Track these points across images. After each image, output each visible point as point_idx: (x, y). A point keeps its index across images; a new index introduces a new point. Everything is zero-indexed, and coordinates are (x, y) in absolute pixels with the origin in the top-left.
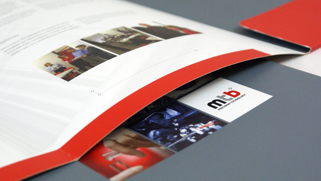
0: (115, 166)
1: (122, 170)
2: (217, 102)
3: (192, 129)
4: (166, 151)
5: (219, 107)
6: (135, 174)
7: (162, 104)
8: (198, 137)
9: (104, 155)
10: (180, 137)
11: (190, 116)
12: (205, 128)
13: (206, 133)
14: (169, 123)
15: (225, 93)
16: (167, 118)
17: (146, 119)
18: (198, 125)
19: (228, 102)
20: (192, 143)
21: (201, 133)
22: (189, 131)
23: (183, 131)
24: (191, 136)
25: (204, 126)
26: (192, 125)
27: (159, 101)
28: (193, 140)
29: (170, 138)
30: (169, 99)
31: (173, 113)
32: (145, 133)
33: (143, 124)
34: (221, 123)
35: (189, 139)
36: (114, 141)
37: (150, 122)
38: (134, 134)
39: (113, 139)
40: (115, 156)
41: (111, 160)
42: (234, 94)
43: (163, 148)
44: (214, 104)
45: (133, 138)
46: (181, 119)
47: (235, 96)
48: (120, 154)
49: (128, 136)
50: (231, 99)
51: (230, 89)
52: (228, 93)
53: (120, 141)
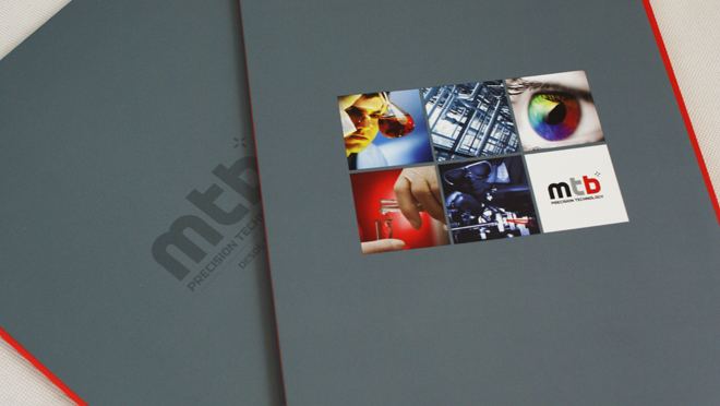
0: (381, 225)
1: (381, 238)
2: (563, 188)
3: (498, 216)
4: (445, 234)
5: (557, 199)
6: (390, 250)
7: (505, 150)
8: (494, 233)
9: (383, 202)
10: (476, 222)
11: (515, 192)
12: (512, 224)
13: (508, 230)
14: (485, 190)
15: (585, 178)
16: (490, 180)
17: (467, 167)
18: (509, 214)
19: (574, 196)
20: (480, 239)
21: (501, 229)
22: (493, 218)
23: (488, 213)
24: (488, 228)
25: (513, 221)
26: (503, 210)
27: (505, 143)
28: (483, 236)
29: (465, 217)
30: (519, 147)
31: (503, 174)
32: (448, 191)
33: (460, 173)
34: (534, 226)
35: (481, 230)
36: (410, 183)
37: (467, 176)
38: (436, 184)
39: (411, 180)
40: (392, 211)
41: (384, 213)
42: (593, 186)
43: (445, 227)
44: (558, 189)
45: (431, 191)
46: (502, 191)
47: (590, 191)
48: (398, 211)
49: (429, 185)
50: (582, 193)
51: (597, 174)
52: (587, 181)
53: (414, 188)
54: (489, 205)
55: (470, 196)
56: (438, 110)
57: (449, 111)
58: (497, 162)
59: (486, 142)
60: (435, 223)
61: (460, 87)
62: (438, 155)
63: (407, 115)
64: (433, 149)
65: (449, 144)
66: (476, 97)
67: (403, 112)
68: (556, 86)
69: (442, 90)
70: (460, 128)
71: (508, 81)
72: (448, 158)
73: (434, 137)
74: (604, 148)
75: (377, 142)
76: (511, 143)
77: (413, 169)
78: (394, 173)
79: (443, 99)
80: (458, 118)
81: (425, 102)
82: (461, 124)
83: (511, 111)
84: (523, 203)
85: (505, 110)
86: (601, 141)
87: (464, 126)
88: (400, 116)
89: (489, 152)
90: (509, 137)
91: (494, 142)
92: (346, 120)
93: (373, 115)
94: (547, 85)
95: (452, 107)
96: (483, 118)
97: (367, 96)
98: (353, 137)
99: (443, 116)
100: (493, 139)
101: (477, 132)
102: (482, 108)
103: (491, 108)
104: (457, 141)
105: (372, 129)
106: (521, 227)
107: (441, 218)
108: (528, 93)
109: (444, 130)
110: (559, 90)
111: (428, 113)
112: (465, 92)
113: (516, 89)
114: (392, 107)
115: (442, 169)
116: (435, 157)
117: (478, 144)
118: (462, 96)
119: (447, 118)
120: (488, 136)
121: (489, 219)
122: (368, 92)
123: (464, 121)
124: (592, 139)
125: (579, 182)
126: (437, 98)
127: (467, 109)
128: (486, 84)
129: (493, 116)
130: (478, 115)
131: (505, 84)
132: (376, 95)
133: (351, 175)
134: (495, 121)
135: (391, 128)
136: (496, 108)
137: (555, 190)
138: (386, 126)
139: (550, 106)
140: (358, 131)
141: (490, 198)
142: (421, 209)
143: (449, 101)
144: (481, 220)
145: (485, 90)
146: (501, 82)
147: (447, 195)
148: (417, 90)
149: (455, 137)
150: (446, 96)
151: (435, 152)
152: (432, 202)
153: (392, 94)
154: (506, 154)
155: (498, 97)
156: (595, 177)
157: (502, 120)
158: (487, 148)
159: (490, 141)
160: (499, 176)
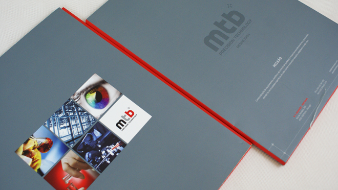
0: (70, 188)
2: (121, 122)
3: (108, 150)
4: (95, 172)
5: (122, 128)
7: (91, 124)
8: (111, 158)
9: (64, 179)
10: (102, 159)
11: (107, 137)
12: (115, 150)
13: (115, 153)
14: (96, 145)
15: (126, 112)
16: (95, 139)
17: (83, 141)
18: (111, 146)
19: (127, 122)
20: (108, 164)
21: (113, 154)
22: (106, 152)
23: (103, 152)
24: (107, 158)
25: (114, 148)
26: (108, 147)
27: (89, 121)
28: (109, 162)
29: (97, 160)
30: (95, 119)
31: (97, 134)
32: (83, 155)
33: (82, 145)
34: (123, 144)
35: (106, 160)
36: (68, 164)
37: (85, 144)
38: (77, 156)
39: (67, 162)
40: (70, 179)
41: (67, 183)
42: (131, 113)
43: (93, 170)
44: (120, 124)
45: (77, 160)
46: (102, 140)
47: (131, 116)
48: (72, 177)
49: (75, 159)
50: (129, 119)
51: (129, 108)
52: (127, 113)
53: (71, 164)
55: (93, 151)
56: (56, 128)
57: (60, 125)
58: (92, 131)
59: (82, 126)
60: (88, 171)
61: (56, 113)
62: (69, 145)
63: (46, 138)
64: (66, 144)
65: (70, 138)
66: (66, 112)
67: (44, 138)
68: (90, 86)
69: (51, 119)
70: (69, 128)
71: (72, 97)
72: (74, 143)
73: (62, 139)
74: (124, 97)
75: (43, 158)
76: (91, 120)
77: (65, 157)
78: (59, 165)
79: (54, 122)
80: (65, 125)
81: (48, 128)
82: (68, 127)
83: (82, 108)
84: (112, 139)
85: (79, 109)
86: (121, 95)
88: (44, 141)
89: (86, 129)
90: (88, 118)
91: (85, 124)
92: (25, 158)
93: (34, 148)
94: (87, 88)
95: (60, 123)
96: (74, 118)
97: (26, 143)
98: (33, 163)
99: (59, 128)
100: (84, 123)
101: (76, 125)
102: (71, 114)
103: (74, 112)
104: (72, 134)
105: (38, 154)
106: (119, 148)
107: (89, 167)
108: (82, 96)
109: (63, 133)
110: (92, 87)
111: (53, 131)
112: (60, 113)
113: (77, 98)
114: (38, 140)
115: (75, 149)
116: (69, 147)
117: (80, 129)
118: (60, 116)
119: (61, 128)
120: (81, 124)
121: (106, 154)
122: (25, 141)
123: (68, 125)
124: (117, 96)
125: (125, 116)
126: (52, 123)
127: (66, 119)
128: (65, 104)
129: (77, 114)
130: (71, 118)
131: (72, 99)
132: (29, 140)
133: (44, 178)
134: (79, 116)
135: (44, 148)
136: (76, 111)
137: (119, 125)
138: (42, 149)
139: (94, 95)
140: (33, 159)
141: (100, 146)
142: (79, 170)
143: (57, 121)
144: (103, 157)
145: (66, 107)
146: (70, 99)
147: (84, 157)
148: (42, 126)
149: (70, 133)
150: (54, 120)
151: (67, 145)
152: (81, 164)
153: (34, 134)
154: (93, 125)
155: (73, 106)
156: (129, 110)
157: (81, 114)
158: (84, 128)
159: (83, 125)
160: (97, 135)
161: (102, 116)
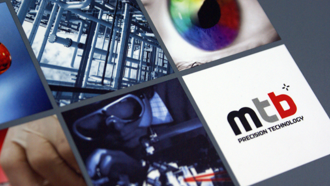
2: (247, 116)
3: (170, 177)
5: (244, 133)
7: (153, 74)
11: (184, 134)
14: (140, 140)
15: (271, 95)
16: (144, 122)
17: (105, 108)
18: (185, 169)
19: (266, 125)
23: (154, 175)
25: (194, 179)
26: (175, 165)
27: (151, 64)
30: (171, 66)
31: (160, 111)
32: (86, 152)
33: (97, 119)
36: (23, 150)
37: (108, 122)
38: (65, 144)
39: (24, 143)
42: (285, 105)
44: (241, 119)
45: (60, 156)
46: (164, 136)
47: (284, 114)
49: (54, 147)
50: (274, 119)
51: (286, 87)
52: (276, 99)
53: (33, 156)
54: (153, 161)
55: (122, 153)
56: (42, 30)
57: (58, 29)
58: (147, 93)
59: (123, 67)
62: (59, 98)
64: (48, 90)
65: (70, 79)
66: (92, 4)
70: (81, 51)
72: (74, 99)
73: (44, 69)
74: (282, 51)
76: (159, 62)
77: (25, 127)
79: (46, 13)
80: (74, 37)
81: (19, 21)
82: (80, 46)
83: (146, 16)
85: (138, 17)
86: (275, 41)
87: (86, 47)
89: (131, 81)
90: (153, 54)
91: (135, 65)
95: (61, 23)
96: (110, 32)
99: (52, 37)
100: (132, 60)
101: (107, 53)
102: (104, 17)
103: (117, 16)
104: (81, 72)
111: (28, 35)
115: (69, 118)
116: (53, 102)
117: (112, 71)
118: (73, 5)
119: (58, 40)
120: (124, 58)
121: (159, 184)
123: (83, 40)
124: (264, 39)
125: (266, 104)
126: (37, 11)
127: (84, 21)
129: (123, 27)
130: (102, 29)
134: (128, 34)
136: (124, 15)
137: (237, 120)
139: (196, 2)
141: (151, 150)
143: (55, 14)
147: (87, 155)
149: (77, 65)
150: (49, 7)
151: (52, 95)
152: (65, 174)
154: (155, 80)
156: (284, 92)
157: (137, 31)
158: (126, 74)
159: (128, 63)
160: (156, 114)
161: (196, 68)
